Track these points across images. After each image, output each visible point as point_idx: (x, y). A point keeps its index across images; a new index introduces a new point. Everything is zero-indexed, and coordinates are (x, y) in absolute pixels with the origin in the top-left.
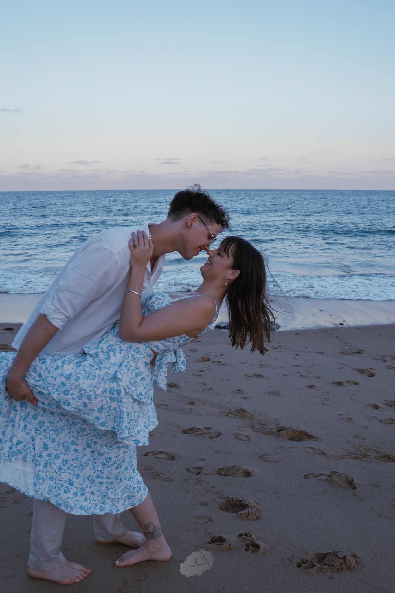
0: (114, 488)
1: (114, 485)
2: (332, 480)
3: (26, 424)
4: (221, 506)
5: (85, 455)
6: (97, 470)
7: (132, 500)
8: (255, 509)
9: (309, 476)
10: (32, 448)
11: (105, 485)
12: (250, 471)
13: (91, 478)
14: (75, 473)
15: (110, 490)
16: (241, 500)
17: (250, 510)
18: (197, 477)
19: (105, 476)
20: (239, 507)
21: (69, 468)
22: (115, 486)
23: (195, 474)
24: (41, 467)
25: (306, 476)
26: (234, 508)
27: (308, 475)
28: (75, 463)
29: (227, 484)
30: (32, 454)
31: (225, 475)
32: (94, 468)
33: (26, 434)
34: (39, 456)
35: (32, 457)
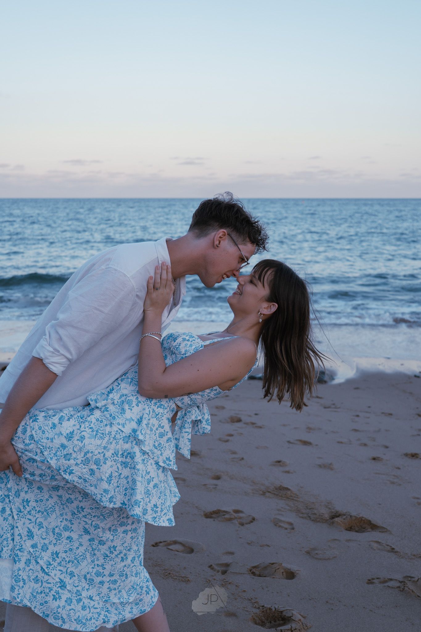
0: (118, 589)
1: (118, 584)
2: (406, 589)
3: (5, 506)
4: (254, 619)
5: (81, 545)
6: (97, 565)
7: (141, 606)
8: (301, 623)
9: (374, 581)
10: (10, 539)
11: (106, 585)
12: (294, 571)
13: (88, 576)
14: (68, 571)
15: (113, 592)
16: (281, 610)
17: (294, 625)
18: (223, 577)
19: (107, 572)
20: (279, 620)
21: (60, 564)
22: (120, 586)
23: (220, 573)
24: (22, 565)
25: (369, 580)
26: (272, 622)
27: (373, 579)
28: (69, 556)
29: (263, 588)
30: (10, 547)
31: (260, 576)
32: (93, 561)
33: (4, 520)
34: (20, 550)
35: (9, 551)
